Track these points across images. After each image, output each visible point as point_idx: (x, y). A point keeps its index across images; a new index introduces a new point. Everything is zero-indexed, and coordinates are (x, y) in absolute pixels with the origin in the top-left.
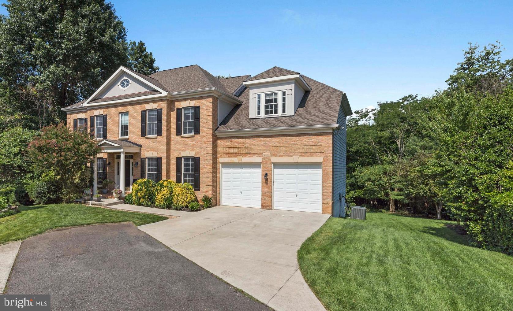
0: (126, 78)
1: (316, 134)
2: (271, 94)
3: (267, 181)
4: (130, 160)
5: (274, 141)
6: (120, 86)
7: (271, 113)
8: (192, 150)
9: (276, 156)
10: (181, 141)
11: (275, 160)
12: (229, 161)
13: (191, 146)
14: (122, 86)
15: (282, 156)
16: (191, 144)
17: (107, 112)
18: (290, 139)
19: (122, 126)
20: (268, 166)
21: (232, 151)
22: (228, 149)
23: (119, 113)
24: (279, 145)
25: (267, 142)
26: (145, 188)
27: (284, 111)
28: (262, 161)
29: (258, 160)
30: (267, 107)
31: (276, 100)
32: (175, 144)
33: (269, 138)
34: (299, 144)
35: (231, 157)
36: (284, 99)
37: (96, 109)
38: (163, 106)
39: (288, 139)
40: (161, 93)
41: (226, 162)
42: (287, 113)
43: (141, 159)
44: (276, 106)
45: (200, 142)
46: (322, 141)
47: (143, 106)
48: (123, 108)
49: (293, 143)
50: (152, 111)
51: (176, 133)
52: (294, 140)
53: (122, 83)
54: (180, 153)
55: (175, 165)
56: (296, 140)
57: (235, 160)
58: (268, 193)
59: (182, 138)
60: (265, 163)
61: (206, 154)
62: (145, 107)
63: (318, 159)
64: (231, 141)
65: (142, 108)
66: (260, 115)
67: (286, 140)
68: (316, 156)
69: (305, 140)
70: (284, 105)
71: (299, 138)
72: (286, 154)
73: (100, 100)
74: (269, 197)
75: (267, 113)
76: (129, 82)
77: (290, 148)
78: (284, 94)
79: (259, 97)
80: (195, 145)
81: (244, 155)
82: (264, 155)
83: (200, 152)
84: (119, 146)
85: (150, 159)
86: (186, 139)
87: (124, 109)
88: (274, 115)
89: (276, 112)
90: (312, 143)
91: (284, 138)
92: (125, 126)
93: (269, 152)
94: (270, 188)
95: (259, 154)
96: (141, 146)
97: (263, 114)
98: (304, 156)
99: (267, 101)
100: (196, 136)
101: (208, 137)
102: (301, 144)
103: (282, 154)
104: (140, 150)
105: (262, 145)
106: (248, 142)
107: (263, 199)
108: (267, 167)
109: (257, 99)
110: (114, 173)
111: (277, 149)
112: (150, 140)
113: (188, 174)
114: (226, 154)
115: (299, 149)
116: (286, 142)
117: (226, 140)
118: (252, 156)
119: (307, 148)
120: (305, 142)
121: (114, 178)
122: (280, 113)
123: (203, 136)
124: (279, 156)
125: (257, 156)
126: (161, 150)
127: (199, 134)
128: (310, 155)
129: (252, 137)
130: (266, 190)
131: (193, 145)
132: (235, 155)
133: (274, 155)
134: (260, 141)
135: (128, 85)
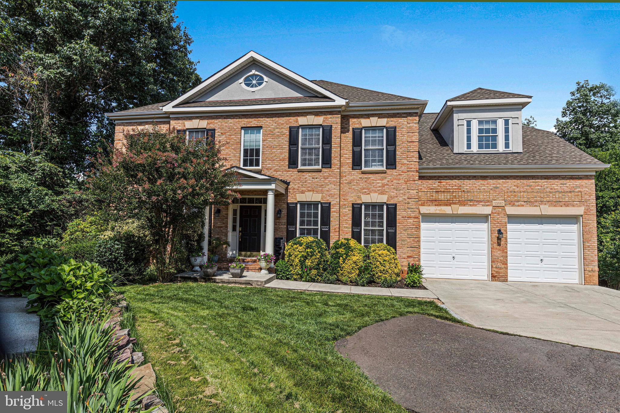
0: (257, 73)
1: (572, 178)
2: (487, 122)
3: (499, 241)
4: (261, 206)
5: (510, 184)
6: (243, 85)
7: (487, 147)
8: (382, 193)
9: (513, 205)
10: (361, 178)
11: (511, 210)
12: (438, 212)
13: (380, 187)
14: (248, 85)
15: (523, 206)
16: (380, 183)
17: (216, 124)
18: (533, 182)
19: (246, 151)
20: (501, 219)
21: (441, 197)
22: (434, 194)
23: (242, 128)
24: (517, 190)
25: (498, 186)
26: (319, 252)
27: (507, 146)
28: (492, 212)
29: (487, 210)
30: (480, 138)
31: (495, 131)
32: (349, 183)
33: (502, 180)
34: (548, 190)
35: (440, 205)
36: (507, 130)
37: (190, 119)
38: (335, 121)
39: (531, 182)
40: (334, 101)
41: (431, 212)
42: (511, 149)
43: (288, 204)
44: (495, 138)
45: (398, 181)
46: (581, 186)
47: (292, 119)
48: (250, 120)
49: (538, 187)
50: (310, 128)
51: (351, 166)
52: (540, 184)
53: (246, 80)
54: (359, 197)
55: (350, 215)
56: (543, 184)
57: (448, 210)
58: (502, 258)
59: (362, 173)
60: (495, 215)
61: (408, 200)
62: (297, 121)
63: (579, 211)
64: (439, 183)
65: (290, 123)
66: (470, 148)
67: (528, 184)
68: (573, 206)
69: (557, 184)
70: (507, 138)
71: (547, 182)
72: (529, 203)
73: (202, 104)
74: (503, 264)
75: (480, 146)
76: (262, 79)
77: (535, 194)
78: (507, 122)
79: (469, 123)
80: (387, 185)
81: (462, 203)
82: (494, 203)
83: (397, 196)
84: (268, 179)
85: (304, 205)
86: (370, 176)
87: (254, 122)
88: (491, 150)
89: (495, 146)
90: (566, 189)
91: (525, 181)
92: (252, 150)
93: (502, 200)
94: (506, 251)
95: (487, 202)
96: (288, 184)
97: (475, 148)
98: (555, 206)
99: (481, 131)
100: (388, 171)
101: (411, 174)
102: (551, 189)
103: (523, 203)
104: (287, 189)
105: (491, 190)
106: (468, 184)
107: (494, 266)
108: (499, 221)
109: (465, 127)
110: (227, 227)
111: (515, 196)
112: (307, 175)
113: (372, 230)
114: (432, 201)
115: (548, 196)
116: (528, 186)
117: (430, 181)
118: (476, 205)
119: (560, 195)
120: (557, 187)
121: (226, 235)
122: (501, 147)
123: (403, 172)
124: (518, 206)
125: (483, 205)
126: (327, 191)
127: (395, 169)
128: (565, 205)
129: (475, 177)
130: (498, 253)
131: (383, 186)
132: (448, 203)
133: (510, 204)
134: (488, 184)
135: (260, 84)
